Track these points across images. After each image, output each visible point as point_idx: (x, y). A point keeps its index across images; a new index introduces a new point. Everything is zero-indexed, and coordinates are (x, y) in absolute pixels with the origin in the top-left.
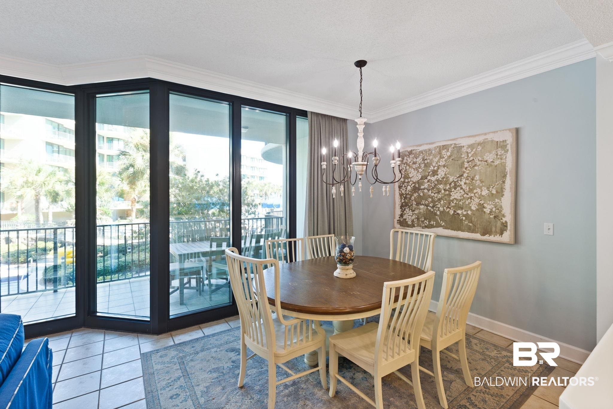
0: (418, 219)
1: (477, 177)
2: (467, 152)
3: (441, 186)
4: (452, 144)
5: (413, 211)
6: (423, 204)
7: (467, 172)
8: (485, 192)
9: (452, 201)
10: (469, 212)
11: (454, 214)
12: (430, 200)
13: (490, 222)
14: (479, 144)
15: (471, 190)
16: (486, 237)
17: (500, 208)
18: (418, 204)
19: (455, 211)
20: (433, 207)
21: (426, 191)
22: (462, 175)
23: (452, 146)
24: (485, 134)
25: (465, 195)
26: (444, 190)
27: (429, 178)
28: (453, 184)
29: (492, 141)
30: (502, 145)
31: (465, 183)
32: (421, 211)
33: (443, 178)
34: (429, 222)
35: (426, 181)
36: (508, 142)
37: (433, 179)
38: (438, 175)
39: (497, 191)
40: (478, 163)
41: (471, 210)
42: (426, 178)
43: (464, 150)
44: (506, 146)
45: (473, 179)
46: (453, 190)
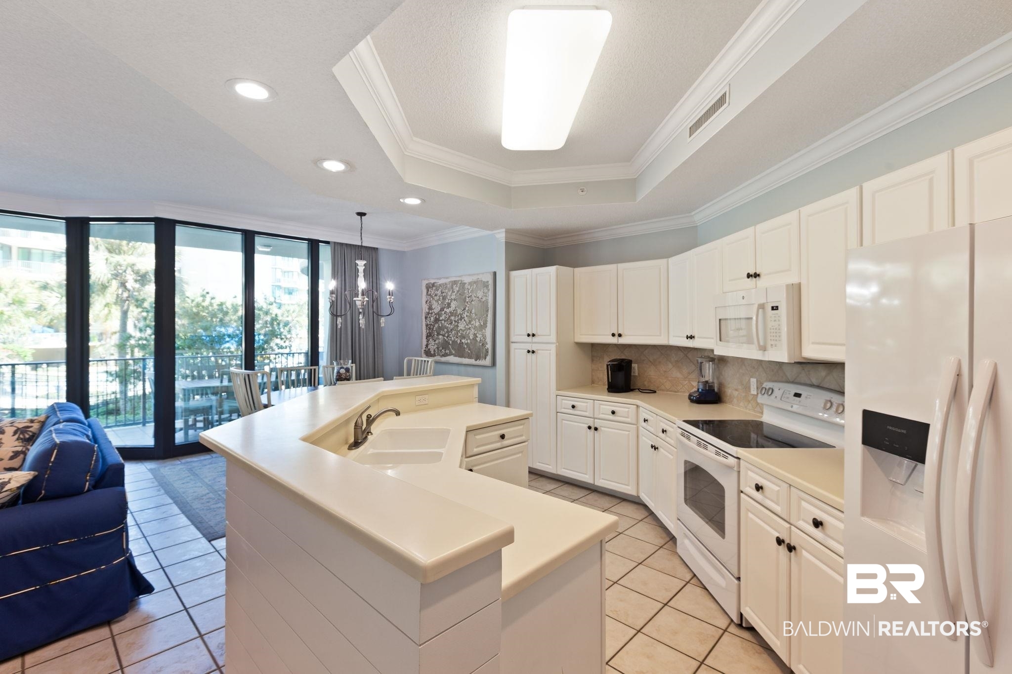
0: (438, 348)
1: (473, 311)
2: (468, 288)
3: (453, 318)
4: (459, 281)
5: (435, 341)
6: (441, 335)
7: (468, 306)
8: (477, 324)
9: (459, 331)
10: (469, 341)
11: (460, 343)
12: (446, 330)
13: (480, 349)
14: (475, 282)
15: (470, 322)
16: (479, 362)
17: (484, 337)
18: (438, 334)
19: (461, 341)
20: (447, 337)
21: (443, 322)
22: (465, 309)
23: (460, 282)
24: (478, 274)
25: (467, 326)
26: (455, 321)
27: (445, 310)
28: (460, 317)
29: (481, 281)
30: (486, 285)
31: (467, 316)
32: (440, 341)
33: (454, 311)
34: (445, 351)
35: (443, 312)
36: (489, 283)
37: (448, 311)
38: (450, 307)
39: (483, 323)
40: (474, 299)
41: (470, 339)
42: (444, 310)
43: (467, 286)
44: (488, 286)
45: (471, 313)
46: (460, 321)
